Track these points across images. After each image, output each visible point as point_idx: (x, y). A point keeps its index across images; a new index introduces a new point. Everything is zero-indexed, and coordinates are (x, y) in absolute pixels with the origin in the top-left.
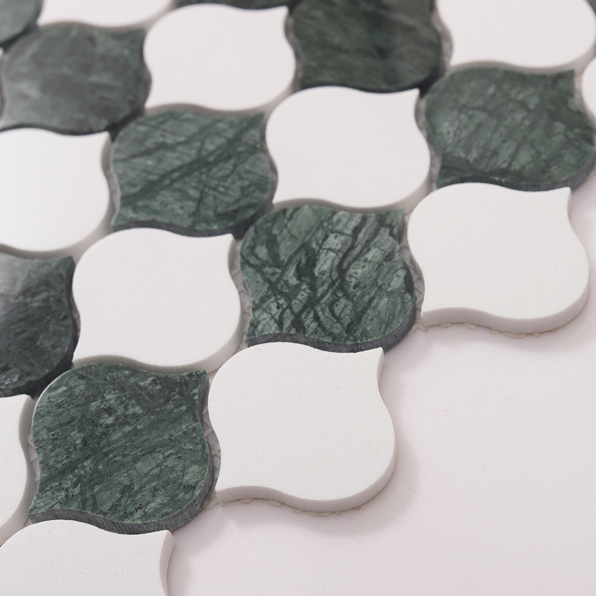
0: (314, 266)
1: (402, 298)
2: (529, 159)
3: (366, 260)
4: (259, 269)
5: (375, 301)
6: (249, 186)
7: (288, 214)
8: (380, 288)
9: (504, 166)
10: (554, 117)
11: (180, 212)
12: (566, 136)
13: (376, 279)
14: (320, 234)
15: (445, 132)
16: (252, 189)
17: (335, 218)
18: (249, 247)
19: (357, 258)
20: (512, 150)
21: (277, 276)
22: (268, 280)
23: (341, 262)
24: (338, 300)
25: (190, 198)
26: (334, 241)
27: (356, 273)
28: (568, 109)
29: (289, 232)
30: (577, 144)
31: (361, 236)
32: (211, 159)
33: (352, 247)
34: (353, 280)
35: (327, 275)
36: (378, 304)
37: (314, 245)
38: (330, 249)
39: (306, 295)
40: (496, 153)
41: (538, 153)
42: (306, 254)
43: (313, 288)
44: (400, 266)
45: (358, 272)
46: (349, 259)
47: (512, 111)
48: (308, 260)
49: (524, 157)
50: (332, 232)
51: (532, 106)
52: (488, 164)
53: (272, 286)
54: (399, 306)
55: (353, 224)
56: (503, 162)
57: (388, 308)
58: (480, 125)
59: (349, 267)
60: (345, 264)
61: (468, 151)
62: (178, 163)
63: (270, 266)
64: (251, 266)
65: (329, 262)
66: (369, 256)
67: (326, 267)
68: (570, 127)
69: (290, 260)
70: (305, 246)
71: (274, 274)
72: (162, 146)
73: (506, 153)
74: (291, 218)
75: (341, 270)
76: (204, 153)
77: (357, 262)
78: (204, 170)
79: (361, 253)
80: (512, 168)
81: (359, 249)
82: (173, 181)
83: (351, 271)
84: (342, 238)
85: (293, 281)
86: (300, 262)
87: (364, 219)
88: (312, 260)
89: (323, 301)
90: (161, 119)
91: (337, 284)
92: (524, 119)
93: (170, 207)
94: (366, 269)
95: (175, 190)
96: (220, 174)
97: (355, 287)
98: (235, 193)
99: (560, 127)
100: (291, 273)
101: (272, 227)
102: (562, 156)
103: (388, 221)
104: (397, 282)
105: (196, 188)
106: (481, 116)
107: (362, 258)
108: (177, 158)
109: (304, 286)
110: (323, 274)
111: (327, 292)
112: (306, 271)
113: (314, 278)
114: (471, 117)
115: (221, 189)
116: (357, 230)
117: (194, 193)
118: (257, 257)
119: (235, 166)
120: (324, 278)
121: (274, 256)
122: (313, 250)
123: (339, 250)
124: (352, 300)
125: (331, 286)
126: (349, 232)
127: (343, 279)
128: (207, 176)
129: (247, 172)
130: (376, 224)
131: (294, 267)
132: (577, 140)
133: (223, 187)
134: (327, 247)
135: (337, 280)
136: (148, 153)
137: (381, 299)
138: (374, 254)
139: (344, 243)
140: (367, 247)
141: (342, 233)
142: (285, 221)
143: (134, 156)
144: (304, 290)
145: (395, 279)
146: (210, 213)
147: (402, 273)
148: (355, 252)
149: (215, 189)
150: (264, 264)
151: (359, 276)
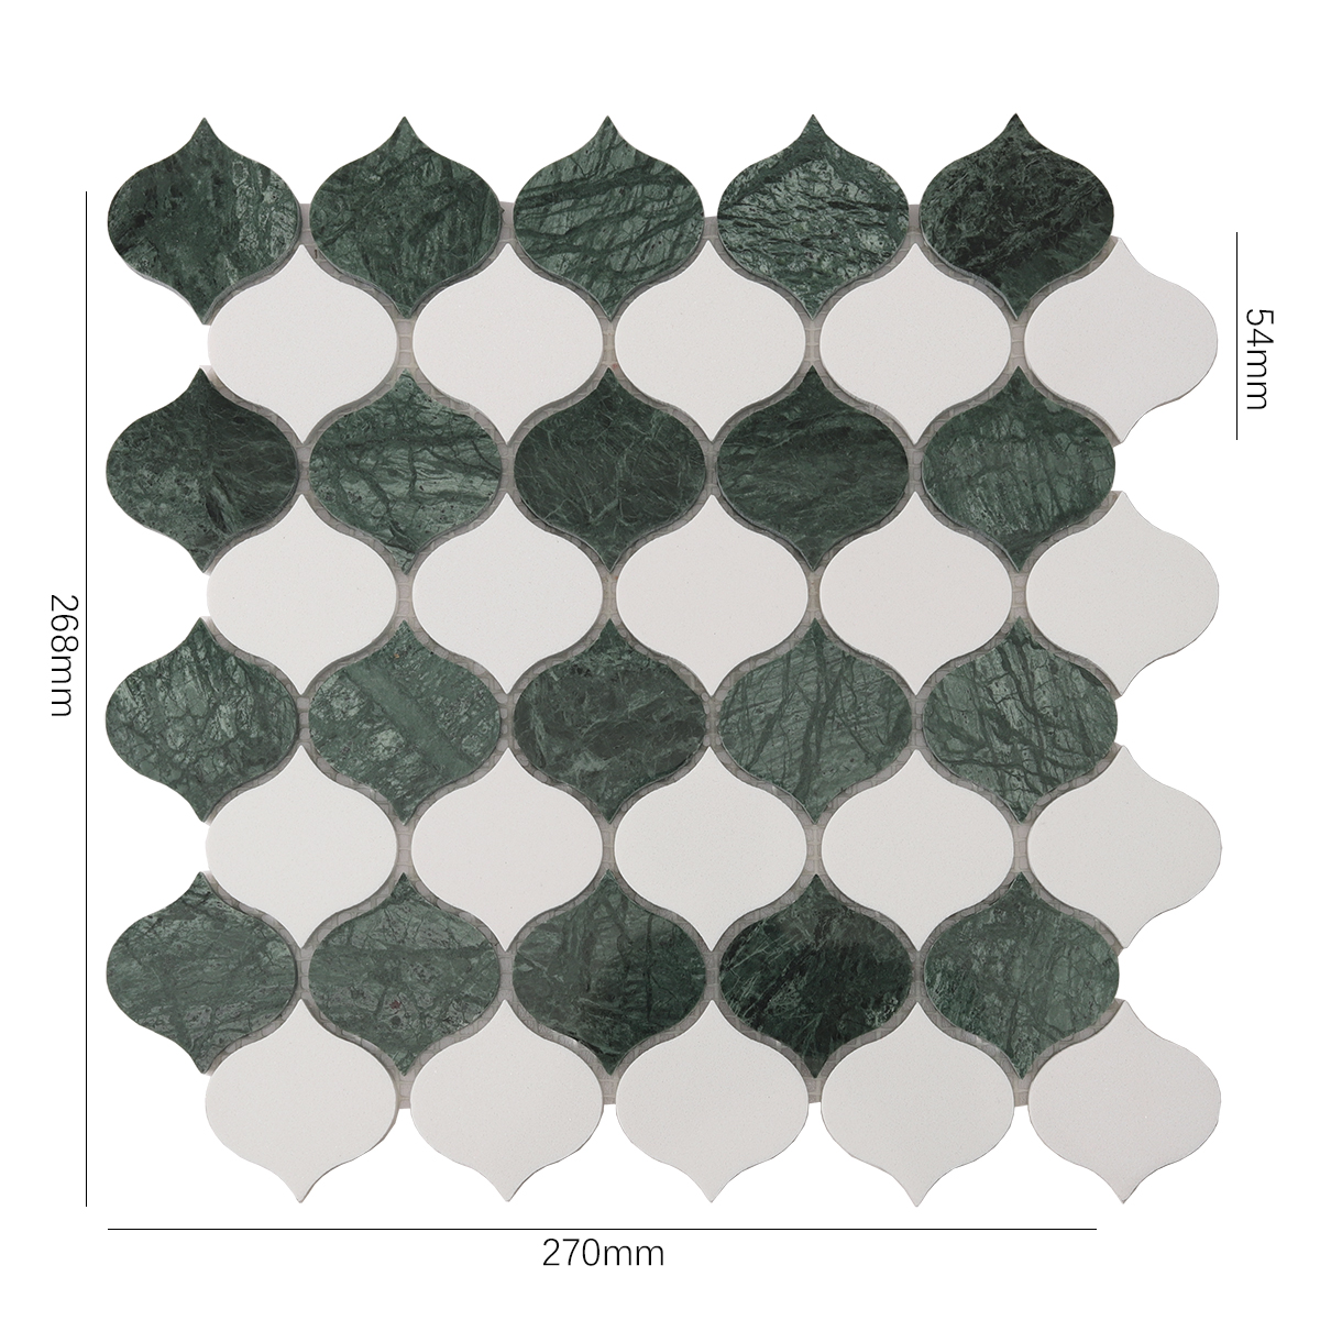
0: (1008, 724)
1: (1097, 694)
2: (1069, 489)
3: (1040, 686)
4: (969, 760)
5: (1082, 713)
6: (882, 696)
7: (940, 696)
8: (1074, 699)
9: (1056, 512)
10: (1050, 431)
11: (854, 765)
12: (1076, 443)
13: (1063, 694)
14: (983, 693)
15: (980, 517)
16: (887, 697)
17: (979, 669)
18: (942, 749)
19: (1032, 690)
20: (1047, 492)
21: (990, 754)
22: (987, 764)
23: (1024, 703)
24: (1055, 736)
25: (849, 748)
26: (1000, 690)
27: (1044, 702)
28: (1053, 414)
29: (958, 711)
30: (1090, 444)
31: (1014, 667)
32: (824, 699)
33: (1018, 683)
34: (1048, 709)
35: (1024, 721)
36: (1086, 713)
37: (989, 706)
38: (1003, 699)
39: (1027, 752)
40: (1038, 506)
41: (1070, 478)
42: (991, 719)
43: (1026, 742)
44: (1069, 669)
45: (1044, 699)
46: (1027, 695)
47: (1012, 452)
48: (997, 722)
49: (1064, 491)
50: (991, 683)
51: (1022, 435)
52: (1042, 521)
53: (996, 766)
54: (1103, 703)
55: (998, 662)
56: (1052, 510)
57: (1096, 711)
58: (1000, 487)
59: (1033, 702)
60: (1028, 702)
61: (1016, 522)
62: (801, 725)
63: (976, 751)
64: (961, 762)
65: (1015, 710)
66: (1038, 679)
67: (1017, 717)
68: (1071, 432)
69: (984, 732)
70: (982, 713)
71: (985, 755)
72: (771, 721)
73: (1046, 499)
74: (945, 697)
75: (1031, 709)
76: (812, 698)
77: (1035, 694)
78: (830, 714)
79: (1031, 684)
80: (1064, 510)
81: (1024, 680)
82: (818, 744)
83: (1039, 704)
84: (1002, 681)
85: (1006, 749)
86: (993, 728)
87: (1000, 650)
88: (1002, 720)
89: (1045, 747)
90: (739, 697)
91: (1040, 724)
92: (1028, 453)
93: (842, 768)
94: (1047, 693)
95: (829, 751)
96: (847, 706)
97: (1056, 714)
98: (879, 713)
99: (1062, 437)
100: (997, 743)
101: (940, 717)
102: (1090, 466)
103: (1021, 638)
104: (1082, 685)
105: (843, 734)
106: (993, 477)
107: (1036, 686)
108: (796, 721)
109: (1019, 746)
110: (1022, 724)
111: (1039, 735)
112: (1005, 731)
113: (1019, 733)
114: (985, 485)
115: (863, 718)
116: (1005, 664)
117: (847, 740)
118: (958, 753)
119: (851, 688)
120: (1025, 726)
121: (969, 740)
122: (991, 710)
123: (1012, 694)
124: (1065, 727)
125: (1038, 731)
126: (1002, 672)
127: (1041, 716)
128: (839, 716)
129: (866, 686)
130: (1014, 647)
131: (995, 737)
132: (1088, 441)
133: (863, 715)
134: (1000, 699)
135: (1036, 720)
136: (766, 736)
137: (1084, 709)
138: (1040, 676)
139: (1008, 685)
140: (1029, 674)
141: (999, 678)
142: (944, 703)
143: (759, 750)
144: (1022, 750)
145: (1076, 682)
146: (879, 746)
147: (1076, 674)
148: (1025, 686)
149: (859, 723)
150: (970, 753)
151: (1048, 703)
